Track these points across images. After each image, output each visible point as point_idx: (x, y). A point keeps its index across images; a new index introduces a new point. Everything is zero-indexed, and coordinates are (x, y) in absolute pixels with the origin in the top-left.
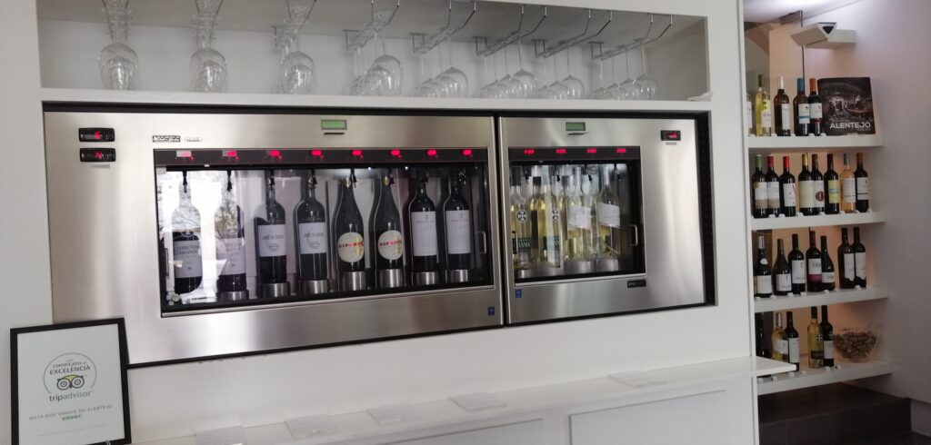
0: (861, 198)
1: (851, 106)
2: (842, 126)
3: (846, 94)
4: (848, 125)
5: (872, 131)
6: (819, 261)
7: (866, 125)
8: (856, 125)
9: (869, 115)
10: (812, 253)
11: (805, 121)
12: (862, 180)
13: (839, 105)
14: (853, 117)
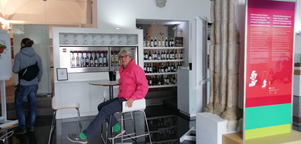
0: (181, 57)
1: (180, 42)
2: (178, 45)
3: (179, 40)
4: (179, 45)
5: (183, 46)
6: (173, 67)
7: (182, 45)
8: (180, 45)
9: (182, 43)
10: (172, 66)
11: (171, 44)
12: (181, 54)
13: (178, 42)
14: (180, 44)
